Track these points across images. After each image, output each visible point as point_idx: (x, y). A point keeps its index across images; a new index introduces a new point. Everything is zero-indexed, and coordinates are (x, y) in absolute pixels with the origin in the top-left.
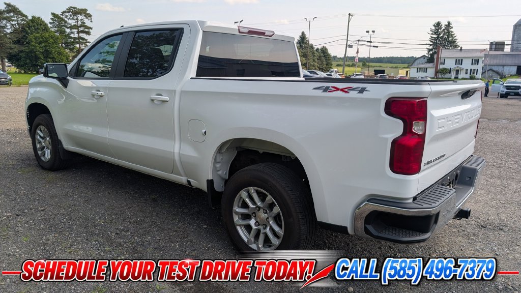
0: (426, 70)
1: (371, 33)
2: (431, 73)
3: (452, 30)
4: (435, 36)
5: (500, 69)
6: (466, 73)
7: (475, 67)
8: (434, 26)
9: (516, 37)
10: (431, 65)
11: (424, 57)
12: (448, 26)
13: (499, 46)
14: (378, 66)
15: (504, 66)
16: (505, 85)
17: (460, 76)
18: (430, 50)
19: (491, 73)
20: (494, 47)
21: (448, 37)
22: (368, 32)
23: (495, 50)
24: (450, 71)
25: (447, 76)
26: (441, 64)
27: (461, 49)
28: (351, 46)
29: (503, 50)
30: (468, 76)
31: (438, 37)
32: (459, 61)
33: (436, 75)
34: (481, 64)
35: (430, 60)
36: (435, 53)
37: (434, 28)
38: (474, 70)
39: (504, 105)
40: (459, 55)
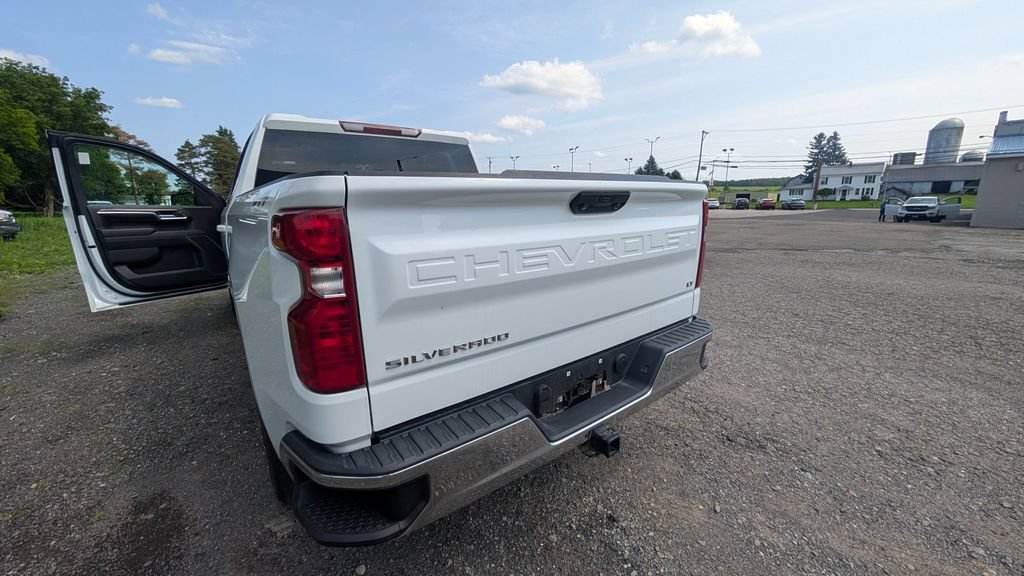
0: (801, 192)
1: (728, 151)
2: (808, 195)
3: (839, 142)
4: (816, 151)
5: (906, 187)
6: (857, 193)
7: (869, 185)
8: (815, 138)
9: (932, 145)
10: (809, 185)
11: (801, 176)
12: (835, 137)
13: (908, 158)
14: (742, 190)
15: (912, 182)
16: (905, 205)
17: (848, 198)
18: (808, 168)
19: (893, 192)
20: (899, 158)
21: (834, 151)
22: (725, 150)
23: (901, 163)
24: (833, 192)
25: (830, 197)
26: (822, 183)
27: (851, 165)
28: (704, 168)
29: (913, 163)
30: (859, 197)
31: (819, 152)
32: (847, 180)
33: (814, 197)
34: (878, 181)
35: (808, 179)
36: (815, 171)
37: (814, 141)
38: (868, 189)
39: (895, 231)
40: (846, 171)
